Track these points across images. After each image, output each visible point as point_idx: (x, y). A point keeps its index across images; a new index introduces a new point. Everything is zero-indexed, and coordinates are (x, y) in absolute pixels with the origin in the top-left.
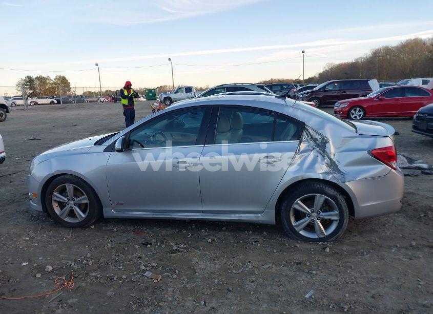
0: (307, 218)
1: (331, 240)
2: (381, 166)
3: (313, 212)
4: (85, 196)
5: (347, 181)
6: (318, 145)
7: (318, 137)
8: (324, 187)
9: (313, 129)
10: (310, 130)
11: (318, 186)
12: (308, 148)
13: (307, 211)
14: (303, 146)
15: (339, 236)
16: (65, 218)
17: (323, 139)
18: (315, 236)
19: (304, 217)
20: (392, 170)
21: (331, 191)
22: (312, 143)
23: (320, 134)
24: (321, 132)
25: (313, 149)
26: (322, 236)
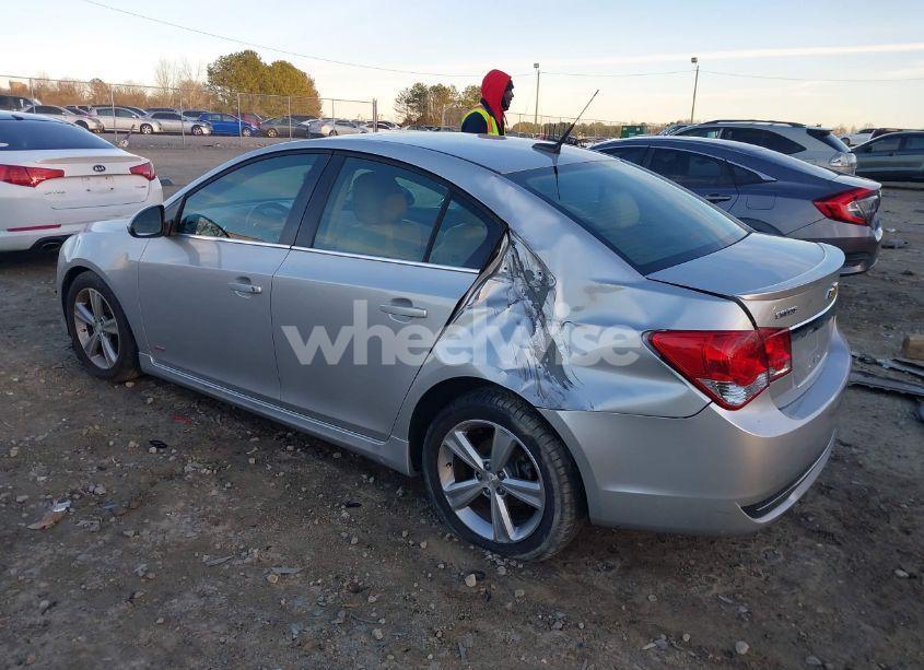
0: (475, 481)
1: (521, 557)
2: (677, 385)
3: (488, 469)
4: (114, 320)
5: (565, 406)
6: (531, 293)
7: (536, 269)
8: (513, 410)
9: (526, 245)
10: (520, 247)
11: (500, 403)
12: (504, 296)
13: (476, 464)
14: (492, 288)
15: (544, 553)
16: (92, 355)
17: (545, 279)
18: (487, 533)
19: (470, 477)
20: (714, 406)
21: (527, 426)
22: (520, 285)
23: (540, 263)
24: (543, 255)
25: (516, 301)
26: (505, 541)
